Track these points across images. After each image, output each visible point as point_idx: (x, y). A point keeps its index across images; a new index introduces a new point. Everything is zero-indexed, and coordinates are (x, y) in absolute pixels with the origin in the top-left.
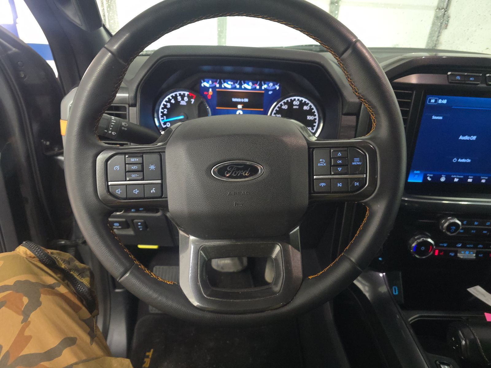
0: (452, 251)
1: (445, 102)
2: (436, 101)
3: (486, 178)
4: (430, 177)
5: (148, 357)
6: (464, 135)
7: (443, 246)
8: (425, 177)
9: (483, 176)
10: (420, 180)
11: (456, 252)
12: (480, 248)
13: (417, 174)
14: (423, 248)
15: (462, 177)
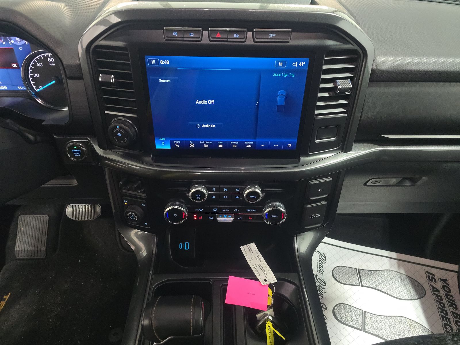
0: (210, 215)
1: (167, 62)
2: (157, 62)
3: (237, 143)
4: (178, 144)
5: (4, 300)
6: (200, 100)
7: (200, 211)
8: (173, 144)
9: (233, 142)
10: (168, 147)
11: (215, 216)
12: (236, 212)
13: (163, 141)
14: (175, 215)
15: (211, 143)
